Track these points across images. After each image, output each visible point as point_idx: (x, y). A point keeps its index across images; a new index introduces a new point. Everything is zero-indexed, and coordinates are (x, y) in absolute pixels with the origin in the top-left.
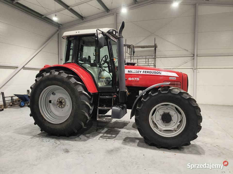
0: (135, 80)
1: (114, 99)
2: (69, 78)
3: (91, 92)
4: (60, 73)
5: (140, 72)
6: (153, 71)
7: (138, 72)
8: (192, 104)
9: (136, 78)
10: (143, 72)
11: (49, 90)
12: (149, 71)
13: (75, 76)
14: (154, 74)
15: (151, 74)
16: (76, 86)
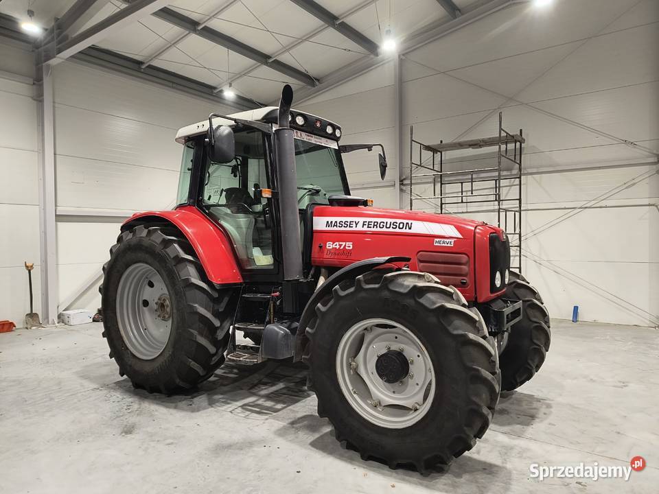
0: (342, 248)
1: (275, 303)
2: (167, 243)
3: (216, 282)
4: (149, 233)
5: (354, 225)
6: (389, 221)
7: (350, 224)
8: (450, 329)
9: (344, 244)
10: (364, 225)
11: (137, 274)
12: (379, 220)
13: (180, 239)
14: (391, 230)
15: (384, 229)
16: (178, 265)
